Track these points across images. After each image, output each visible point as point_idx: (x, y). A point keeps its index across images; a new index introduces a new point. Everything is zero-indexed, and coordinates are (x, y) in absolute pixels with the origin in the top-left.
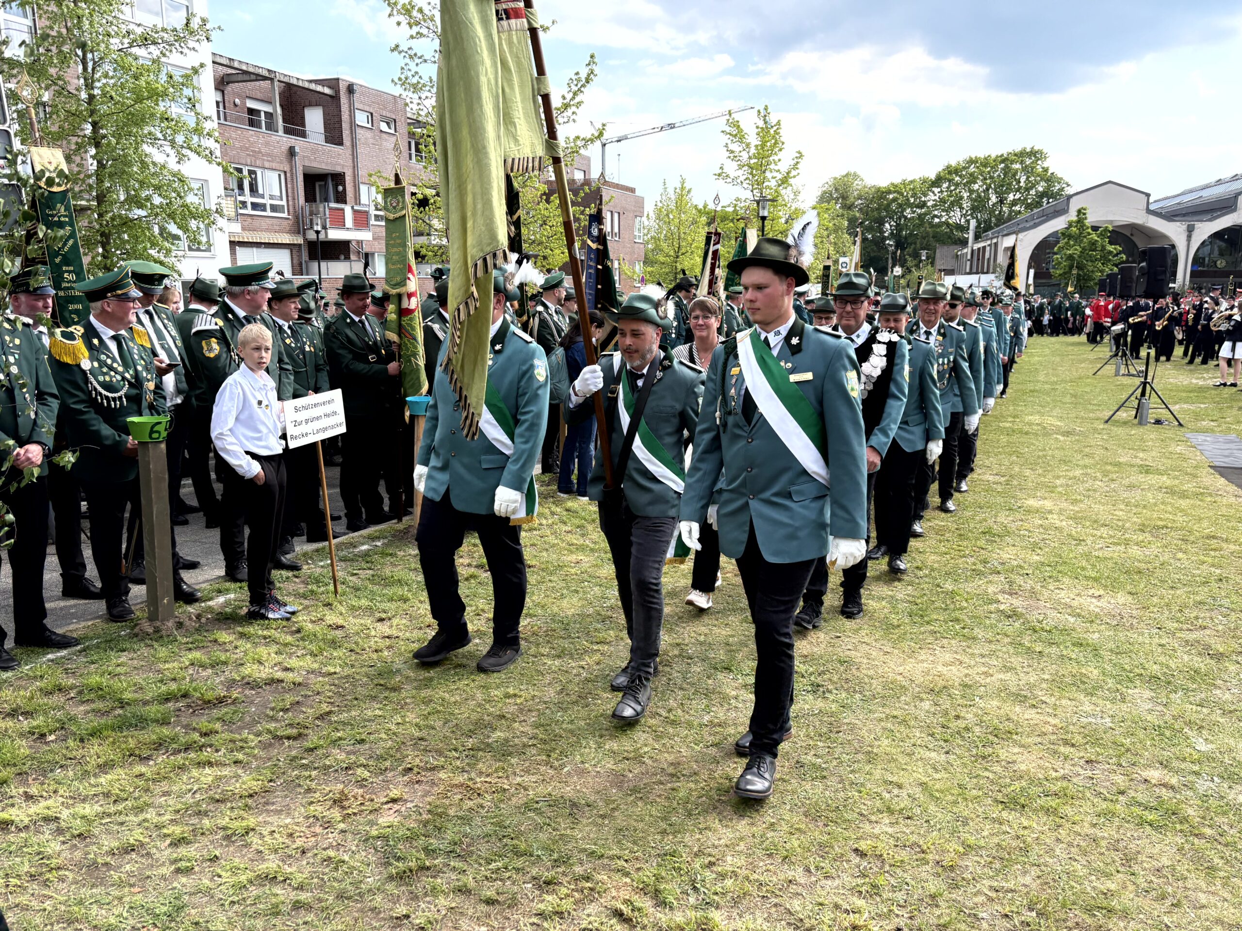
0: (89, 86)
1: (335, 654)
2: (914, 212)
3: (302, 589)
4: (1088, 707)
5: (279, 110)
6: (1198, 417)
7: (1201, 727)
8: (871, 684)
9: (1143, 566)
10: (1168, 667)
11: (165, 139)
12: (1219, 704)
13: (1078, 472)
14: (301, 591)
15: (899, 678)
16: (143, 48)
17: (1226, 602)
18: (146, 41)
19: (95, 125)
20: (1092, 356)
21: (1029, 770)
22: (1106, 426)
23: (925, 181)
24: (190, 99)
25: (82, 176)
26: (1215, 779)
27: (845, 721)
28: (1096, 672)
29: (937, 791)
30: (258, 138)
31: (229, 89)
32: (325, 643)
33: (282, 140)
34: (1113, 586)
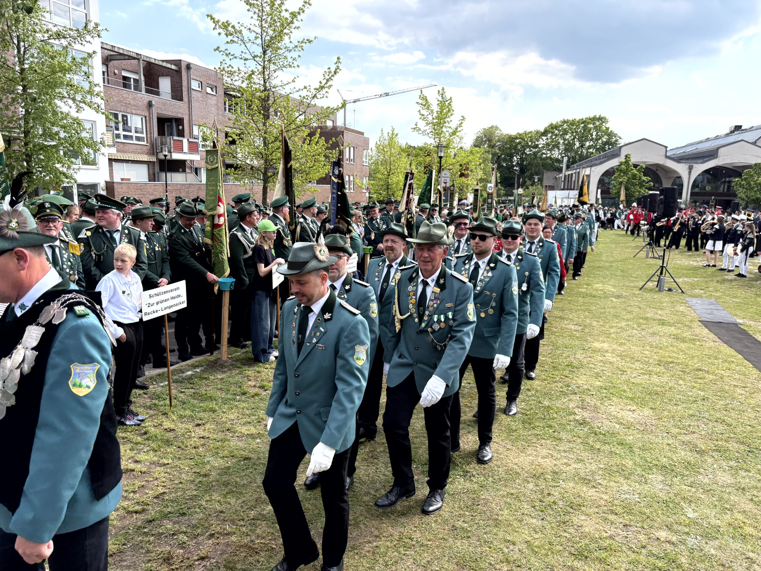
0: (21, 63)
1: (168, 450)
2: (531, 151)
3: (148, 402)
4: (625, 488)
5: (143, 78)
6: (693, 286)
7: (691, 501)
8: (499, 471)
9: (659, 389)
10: (672, 460)
11: (69, 98)
12: (701, 485)
13: (623, 324)
14: (148, 404)
15: (515, 467)
16: (57, 40)
17: (707, 415)
18: (59, 36)
19: (25, 88)
20: (633, 244)
21: (590, 532)
22: (640, 292)
23: (537, 132)
24: (86, 73)
25: (15, 119)
26: (698, 537)
27: (482, 497)
28: (630, 463)
29: (536, 547)
30: (129, 95)
31: (111, 64)
32: (162, 442)
33: (144, 97)
34: (642, 404)
